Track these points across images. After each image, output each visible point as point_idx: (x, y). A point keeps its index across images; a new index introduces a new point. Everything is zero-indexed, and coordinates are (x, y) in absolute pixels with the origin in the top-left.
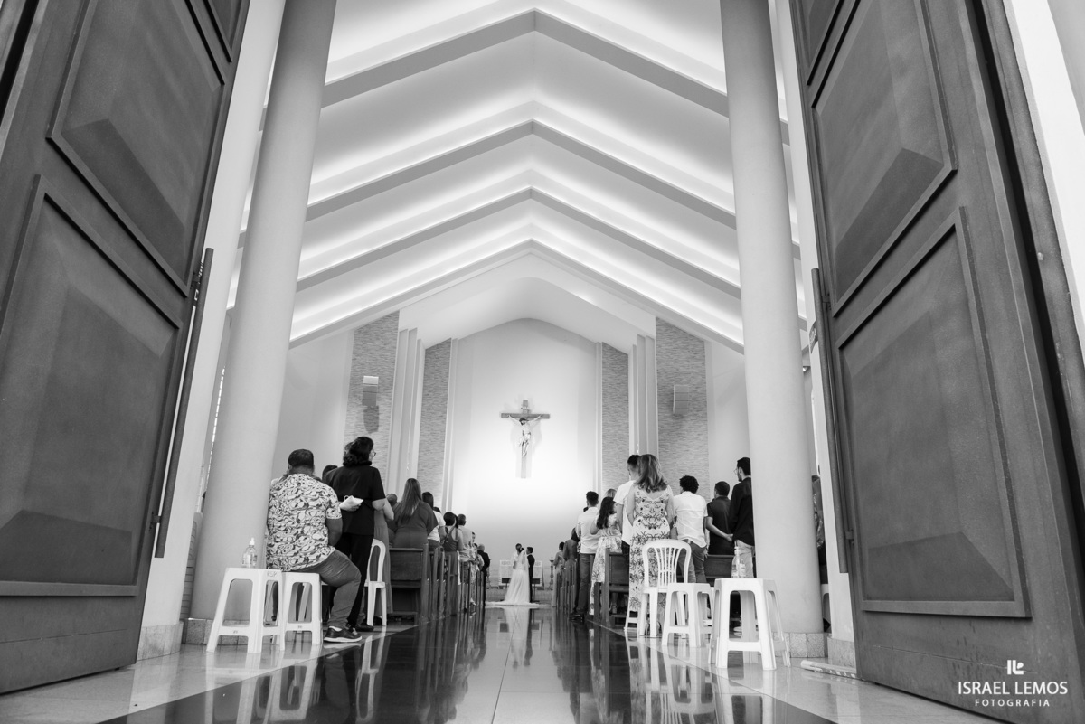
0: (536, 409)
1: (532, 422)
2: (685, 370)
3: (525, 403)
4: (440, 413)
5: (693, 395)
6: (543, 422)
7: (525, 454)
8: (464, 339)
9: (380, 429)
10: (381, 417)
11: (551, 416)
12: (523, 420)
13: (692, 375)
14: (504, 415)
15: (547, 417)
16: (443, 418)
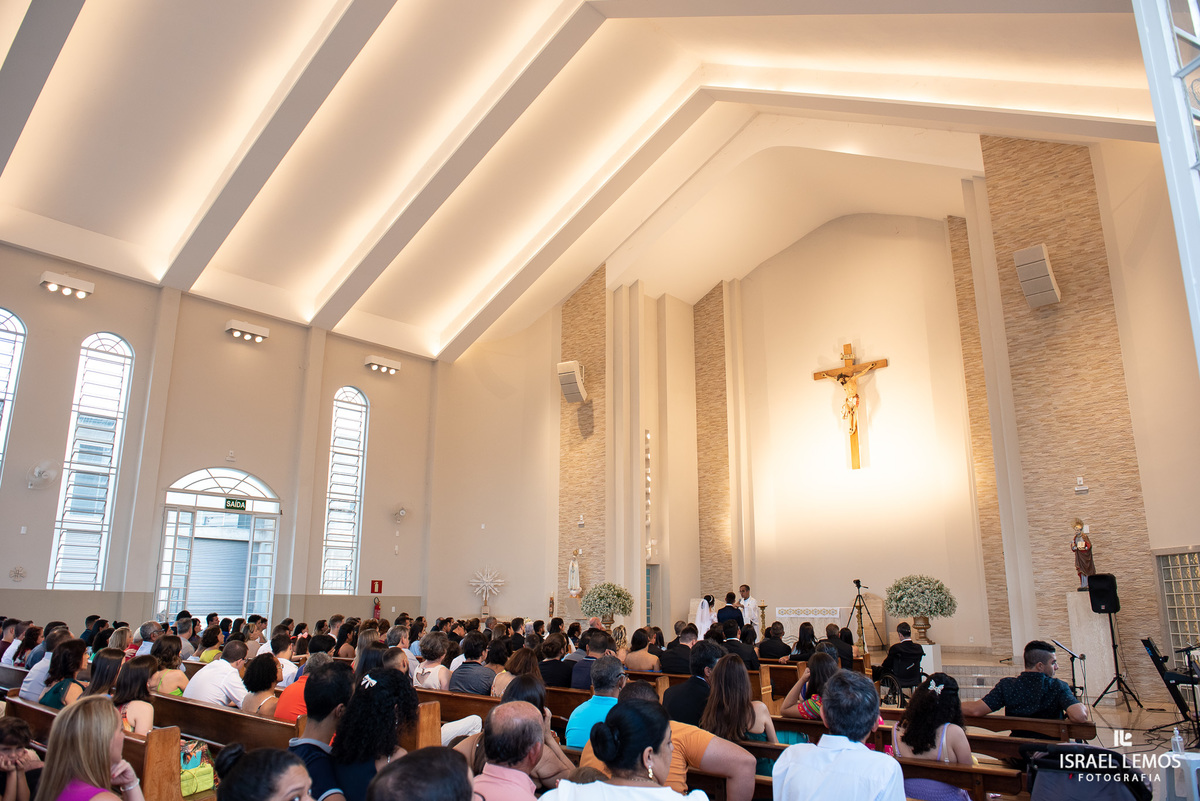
0: (866, 356)
1: (860, 378)
2: (1054, 216)
3: (848, 348)
4: (719, 392)
5: (1076, 260)
6: (879, 373)
7: (854, 432)
8: (747, 277)
9: (595, 431)
10: (595, 414)
11: (891, 363)
12: (843, 377)
13: (1068, 221)
14: (818, 376)
15: (885, 363)
16: (722, 397)
